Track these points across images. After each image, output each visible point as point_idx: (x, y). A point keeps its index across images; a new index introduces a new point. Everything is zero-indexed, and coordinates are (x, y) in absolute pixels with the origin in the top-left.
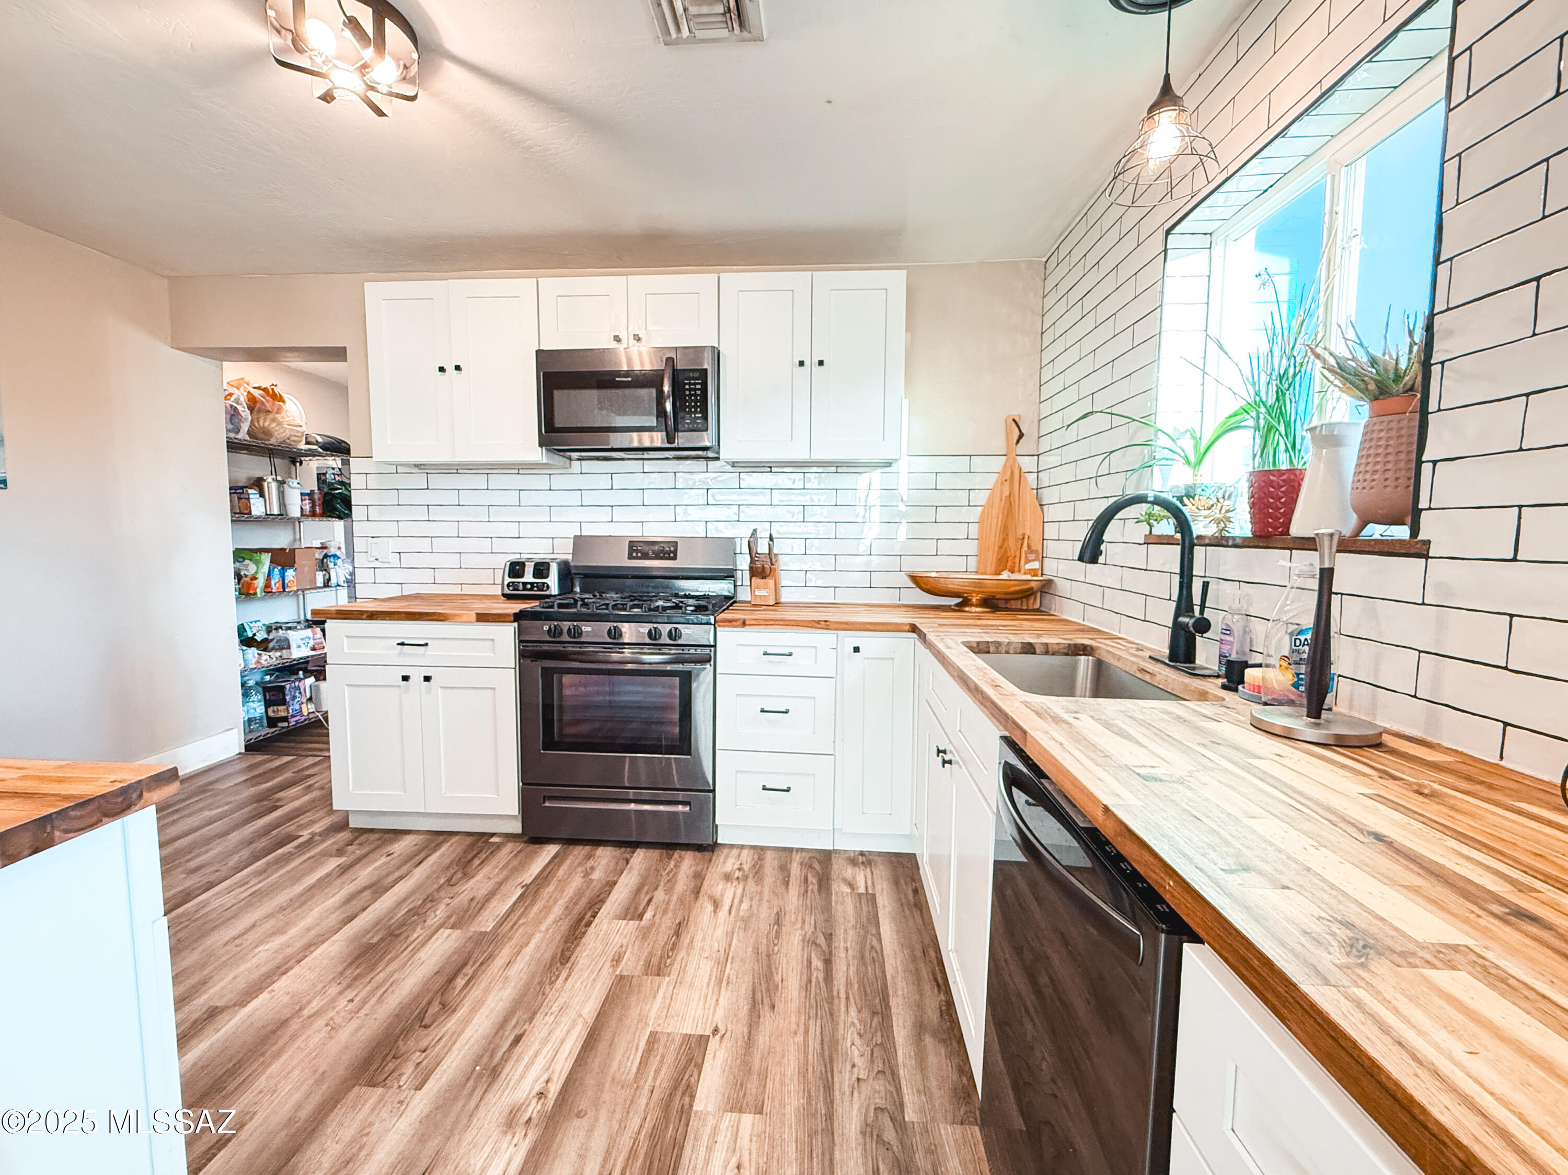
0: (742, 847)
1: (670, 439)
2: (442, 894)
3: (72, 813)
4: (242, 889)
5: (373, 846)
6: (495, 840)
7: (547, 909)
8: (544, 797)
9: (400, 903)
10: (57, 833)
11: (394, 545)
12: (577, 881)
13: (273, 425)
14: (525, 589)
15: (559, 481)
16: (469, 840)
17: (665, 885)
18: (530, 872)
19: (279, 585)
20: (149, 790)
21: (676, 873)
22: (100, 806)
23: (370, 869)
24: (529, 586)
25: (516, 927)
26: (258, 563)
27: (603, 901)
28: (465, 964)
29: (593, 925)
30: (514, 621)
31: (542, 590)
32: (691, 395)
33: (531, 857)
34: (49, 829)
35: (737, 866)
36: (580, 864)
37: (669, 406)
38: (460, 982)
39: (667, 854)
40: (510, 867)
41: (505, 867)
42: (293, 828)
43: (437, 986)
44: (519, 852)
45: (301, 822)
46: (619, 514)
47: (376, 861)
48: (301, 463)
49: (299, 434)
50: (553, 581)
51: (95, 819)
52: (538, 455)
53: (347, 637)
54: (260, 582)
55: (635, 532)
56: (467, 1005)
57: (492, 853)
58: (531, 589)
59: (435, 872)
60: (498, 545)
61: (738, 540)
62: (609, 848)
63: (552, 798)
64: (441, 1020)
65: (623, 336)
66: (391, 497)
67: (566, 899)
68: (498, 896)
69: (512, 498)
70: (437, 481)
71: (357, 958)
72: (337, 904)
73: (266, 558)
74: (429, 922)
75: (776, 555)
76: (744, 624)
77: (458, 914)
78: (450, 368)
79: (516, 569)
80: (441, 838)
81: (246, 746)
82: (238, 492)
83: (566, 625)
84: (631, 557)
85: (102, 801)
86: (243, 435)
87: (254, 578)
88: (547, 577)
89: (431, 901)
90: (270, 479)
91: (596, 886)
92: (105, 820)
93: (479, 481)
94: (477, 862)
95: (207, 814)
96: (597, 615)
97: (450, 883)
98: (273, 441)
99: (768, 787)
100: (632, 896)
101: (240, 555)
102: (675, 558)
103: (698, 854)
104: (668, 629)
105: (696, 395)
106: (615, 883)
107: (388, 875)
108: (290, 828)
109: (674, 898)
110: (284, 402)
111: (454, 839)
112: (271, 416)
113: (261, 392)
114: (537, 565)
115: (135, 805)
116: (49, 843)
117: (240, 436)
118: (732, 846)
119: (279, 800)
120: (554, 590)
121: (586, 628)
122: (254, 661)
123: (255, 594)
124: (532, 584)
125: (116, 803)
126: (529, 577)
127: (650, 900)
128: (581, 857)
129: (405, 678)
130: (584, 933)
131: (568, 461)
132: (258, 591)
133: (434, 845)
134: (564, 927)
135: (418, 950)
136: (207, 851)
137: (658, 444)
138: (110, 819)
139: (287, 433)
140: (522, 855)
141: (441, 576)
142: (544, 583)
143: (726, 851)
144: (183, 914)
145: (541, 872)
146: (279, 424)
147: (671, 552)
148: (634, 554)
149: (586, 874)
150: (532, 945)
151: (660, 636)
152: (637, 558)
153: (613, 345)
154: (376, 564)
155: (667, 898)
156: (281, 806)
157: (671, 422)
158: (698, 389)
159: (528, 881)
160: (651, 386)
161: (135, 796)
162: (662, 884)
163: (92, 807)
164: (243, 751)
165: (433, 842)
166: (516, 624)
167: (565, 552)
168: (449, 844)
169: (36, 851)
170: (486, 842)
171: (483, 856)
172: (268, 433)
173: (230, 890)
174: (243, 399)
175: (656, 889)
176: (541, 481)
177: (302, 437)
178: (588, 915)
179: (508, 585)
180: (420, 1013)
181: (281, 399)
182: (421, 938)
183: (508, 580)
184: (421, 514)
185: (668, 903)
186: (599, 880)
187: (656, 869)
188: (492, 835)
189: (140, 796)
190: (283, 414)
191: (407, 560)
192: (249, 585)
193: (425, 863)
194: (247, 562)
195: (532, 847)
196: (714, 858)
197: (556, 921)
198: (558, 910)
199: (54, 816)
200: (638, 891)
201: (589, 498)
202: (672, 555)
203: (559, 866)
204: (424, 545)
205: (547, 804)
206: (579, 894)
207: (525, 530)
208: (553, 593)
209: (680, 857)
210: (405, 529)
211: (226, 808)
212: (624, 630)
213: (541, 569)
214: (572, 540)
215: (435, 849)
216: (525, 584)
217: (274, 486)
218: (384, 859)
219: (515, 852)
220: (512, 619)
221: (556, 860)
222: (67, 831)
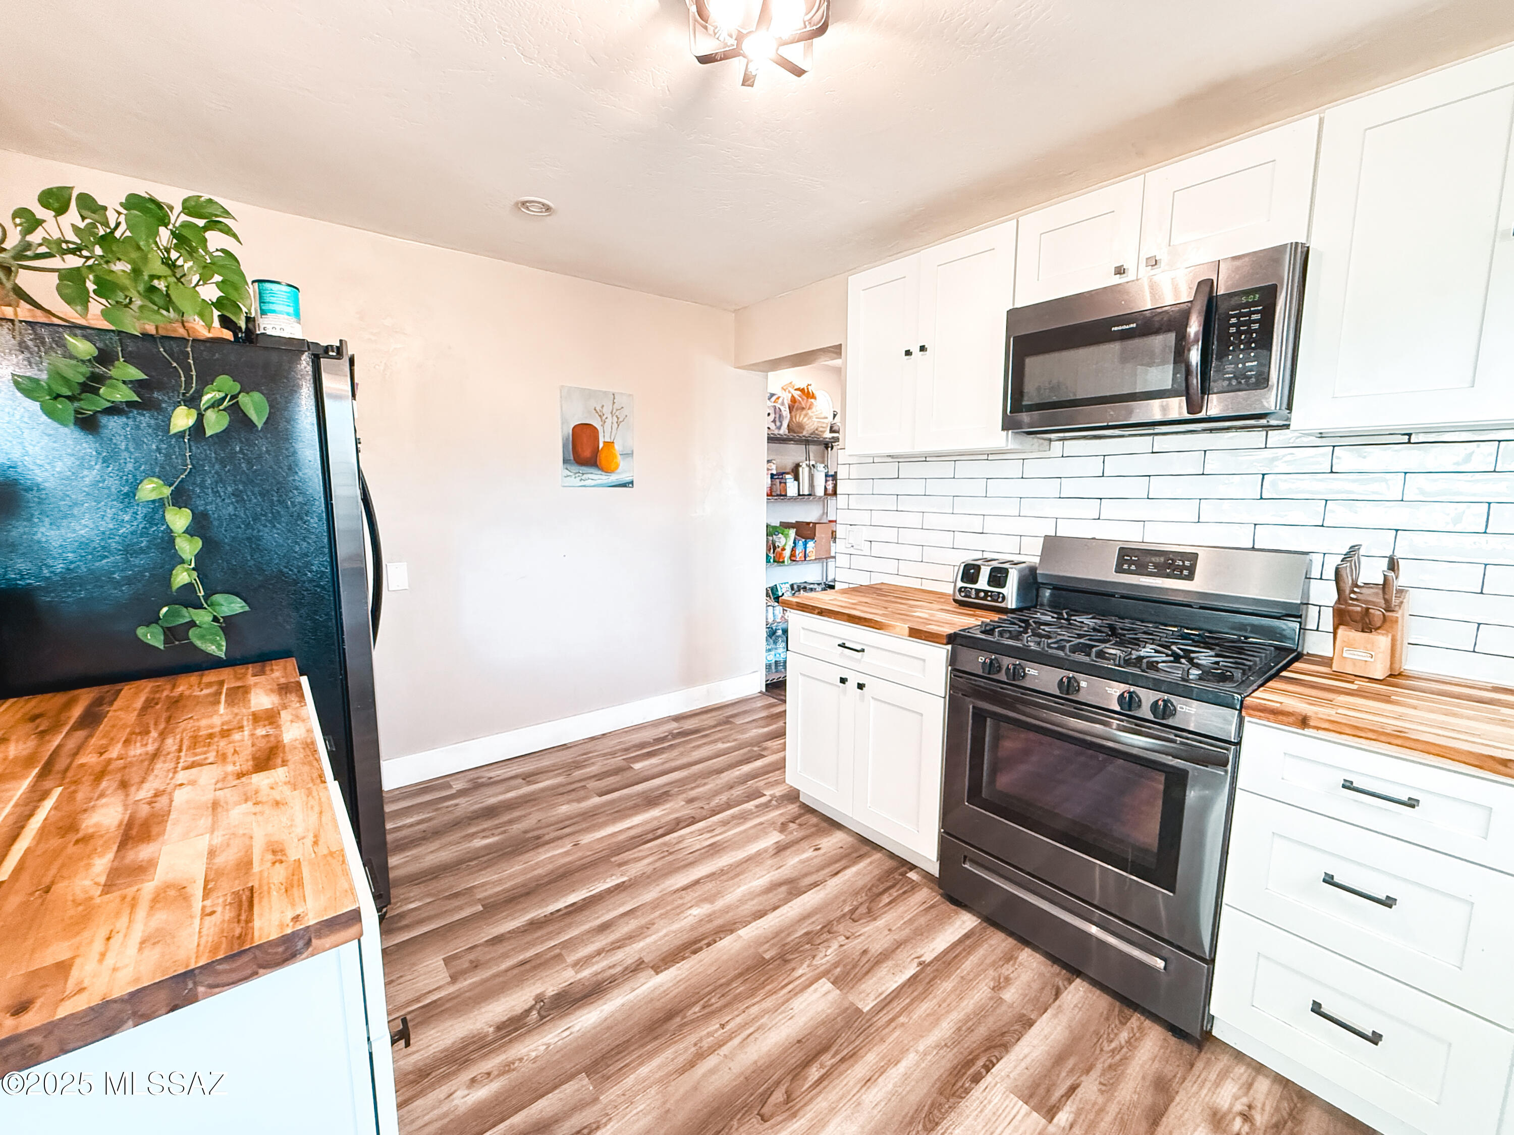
0: (1259, 1068)
1: (1193, 406)
2: (841, 928)
3: (220, 967)
4: (709, 835)
5: (809, 832)
6: (912, 875)
7: (935, 1019)
8: (965, 857)
9: (804, 918)
10: (201, 989)
11: (868, 533)
12: (981, 993)
13: (805, 419)
14: (977, 597)
15: (1033, 468)
16: (890, 864)
17: (1103, 1074)
18: (932, 946)
19: (802, 555)
20: (319, 937)
21: (1125, 1058)
22: (255, 957)
23: (796, 859)
24: (982, 594)
25: (893, 1025)
26: (786, 536)
27: (1006, 1047)
28: (825, 1049)
29: (983, 1084)
30: (947, 644)
31: (997, 601)
32: (1239, 333)
33: (941, 921)
34: (190, 985)
35: (1239, 1107)
36: (993, 964)
37: (1195, 356)
38: (814, 1073)
39: (1121, 1011)
40: (916, 924)
41: (911, 921)
42: (762, 783)
43: (793, 1062)
44: (932, 907)
45: (770, 780)
46: (1109, 509)
47: (804, 852)
48: (832, 448)
49: (824, 425)
50: (1011, 592)
51: (249, 972)
52: (1002, 439)
53: (803, 628)
54: (787, 553)
55: (1132, 536)
56: (808, 1116)
57: (905, 893)
58: (984, 598)
59: (845, 893)
60: (962, 540)
61: (1317, 559)
62: (1038, 955)
63: (974, 862)
64: (779, 1118)
65: (1130, 266)
66: (867, 487)
67: (961, 1016)
68: (890, 963)
69: (977, 488)
70: (907, 470)
71: (748, 970)
72: (759, 889)
73: (792, 533)
74: (817, 962)
75: (1401, 592)
76: (1304, 722)
77: (845, 966)
78: (915, 350)
79: (970, 573)
80: (866, 849)
81: (767, 685)
82: (777, 477)
83: (1007, 662)
84: (1119, 570)
85: (258, 953)
86: (784, 430)
87: (783, 549)
88: (1003, 586)
89: (829, 932)
90: (804, 465)
91: (1004, 1014)
92: (261, 971)
93: (946, 469)
94: (886, 899)
95: (721, 746)
96: (1051, 656)
97: (852, 916)
98: (805, 433)
99: (1325, 1009)
100: (1048, 1064)
101: (771, 531)
102: (1190, 577)
103: (1173, 1040)
104: (1152, 701)
105: (1249, 332)
106: (1030, 1024)
107: (806, 875)
108: (759, 783)
109: (1113, 1109)
110: (815, 398)
111: (877, 856)
112: (804, 412)
113: (799, 393)
114: (994, 570)
115: (301, 953)
116: (192, 999)
117: (781, 432)
118: (1239, 1056)
119: (765, 749)
120: (1012, 602)
121: (1032, 670)
122: (780, 616)
123: (783, 562)
124: (986, 592)
125: (276, 953)
126: (982, 583)
127: (1073, 1089)
128: (999, 952)
129: (843, 681)
130: (967, 1091)
131: (1047, 442)
132: (786, 560)
133: (855, 855)
134: (948, 1059)
135: (796, 994)
136: (705, 784)
137: (1174, 415)
138: (269, 970)
139: (816, 425)
140: (934, 912)
141: (905, 568)
142: (999, 593)
143: (1225, 1060)
144: (665, 844)
145: (946, 952)
146: (810, 418)
147: (1186, 568)
148: (1126, 567)
149: (998, 987)
150: (902, 1067)
151: (1139, 706)
152: (1129, 572)
153: (1117, 280)
154: (852, 551)
155: (1101, 1100)
156: (765, 756)
157: (1196, 381)
158: (1255, 322)
159: (928, 958)
160: (1169, 330)
161: (300, 944)
162: (1099, 1067)
163: (246, 958)
164: (764, 690)
165: (856, 851)
166: (949, 647)
167: (1032, 555)
168: (868, 860)
169: (173, 1009)
170: (903, 874)
171: (894, 893)
172: (801, 426)
173: (701, 832)
174: (786, 403)
175: (1088, 1071)
176: (1012, 468)
177: (826, 427)
178: (980, 1063)
179: (960, 590)
180: (765, 1091)
181: (813, 397)
182: (803, 979)
183: (960, 584)
184: (891, 503)
185: (1102, 1110)
186: (1011, 1006)
187: (1096, 1033)
188: (913, 867)
189: (308, 943)
190: (814, 409)
191: (877, 549)
192: (781, 554)
193: (840, 875)
194: (780, 535)
195: (949, 907)
196: (1199, 1065)
197: (938, 1046)
198: (945, 1029)
199: (197, 972)
200: (1059, 1059)
201: (1069, 488)
202: (1186, 572)
203: (969, 953)
204: (891, 535)
205: (967, 866)
206: (980, 1014)
207: (992, 525)
208: (1009, 607)
209: (1140, 1028)
210: (878, 518)
211: (733, 744)
212: (1083, 684)
213: (998, 577)
214: (1042, 539)
215: (854, 862)
216: (978, 591)
217: (807, 469)
218: (810, 853)
219: (925, 906)
220: (945, 641)
221: (967, 942)
222: (211, 986)
